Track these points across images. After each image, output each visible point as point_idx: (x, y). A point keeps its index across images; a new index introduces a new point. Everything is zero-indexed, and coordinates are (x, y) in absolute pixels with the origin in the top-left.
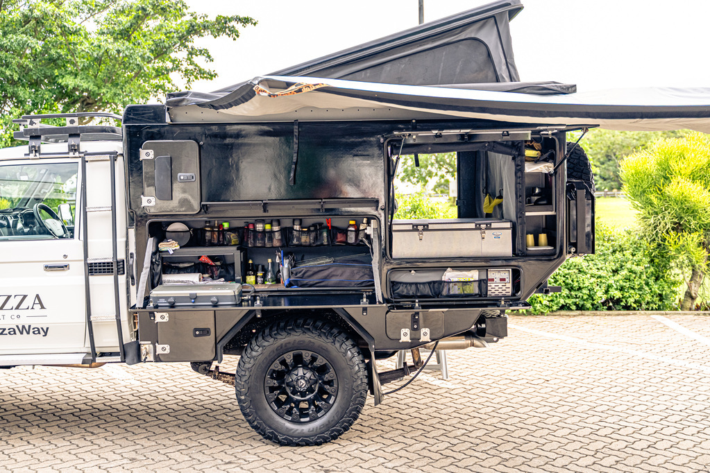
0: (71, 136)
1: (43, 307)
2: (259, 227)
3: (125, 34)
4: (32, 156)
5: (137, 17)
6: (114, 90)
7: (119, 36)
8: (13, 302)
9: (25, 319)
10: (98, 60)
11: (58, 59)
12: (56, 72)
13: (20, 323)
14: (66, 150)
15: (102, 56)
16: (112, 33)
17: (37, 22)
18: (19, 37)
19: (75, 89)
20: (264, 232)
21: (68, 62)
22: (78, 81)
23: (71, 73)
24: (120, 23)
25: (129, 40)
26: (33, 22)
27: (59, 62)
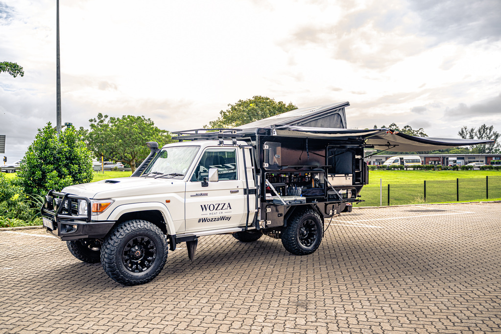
0: (233, 138)
1: (230, 208)
2: (283, 176)
4: (221, 145)
8: (220, 207)
9: (225, 213)
13: (222, 215)
14: (232, 144)
20: (284, 178)
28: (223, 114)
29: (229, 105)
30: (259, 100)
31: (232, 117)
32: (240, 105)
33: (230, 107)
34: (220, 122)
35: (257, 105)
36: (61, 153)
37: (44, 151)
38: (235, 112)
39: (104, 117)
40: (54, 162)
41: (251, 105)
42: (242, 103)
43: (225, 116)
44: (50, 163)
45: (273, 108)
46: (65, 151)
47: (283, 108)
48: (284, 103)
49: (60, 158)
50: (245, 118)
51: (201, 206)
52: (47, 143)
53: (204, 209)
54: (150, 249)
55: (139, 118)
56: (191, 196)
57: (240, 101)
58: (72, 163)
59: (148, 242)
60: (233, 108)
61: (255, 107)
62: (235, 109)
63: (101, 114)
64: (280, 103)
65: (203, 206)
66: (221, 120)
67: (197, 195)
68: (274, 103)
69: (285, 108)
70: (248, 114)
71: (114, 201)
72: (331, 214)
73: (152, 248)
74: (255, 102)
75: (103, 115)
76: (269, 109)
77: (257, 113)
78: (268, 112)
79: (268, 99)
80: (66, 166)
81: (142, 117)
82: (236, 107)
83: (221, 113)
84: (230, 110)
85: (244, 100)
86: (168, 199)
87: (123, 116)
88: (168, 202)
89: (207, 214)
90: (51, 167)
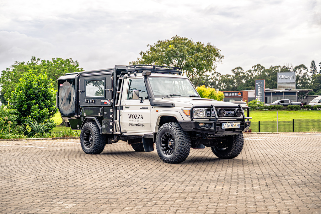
28: (143, 54)
29: (148, 46)
30: (178, 42)
31: (152, 57)
32: (159, 46)
33: (149, 47)
34: (139, 62)
35: (176, 47)
36: (40, 92)
37: (29, 90)
38: (154, 53)
39: (36, 60)
40: (35, 98)
41: (170, 46)
42: (161, 44)
43: (145, 57)
44: (33, 99)
45: (192, 48)
46: (43, 91)
47: (201, 48)
48: (202, 43)
49: (39, 95)
50: (165, 59)
52: (31, 85)
55: (68, 60)
57: (159, 41)
58: (46, 99)
60: (152, 49)
61: (174, 48)
62: (155, 50)
63: (34, 57)
64: (198, 43)
66: (140, 61)
68: (192, 44)
69: (203, 48)
70: (167, 54)
74: (174, 43)
75: (36, 58)
76: (187, 50)
77: (176, 55)
78: (187, 53)
79: (186, 39)
80: (43, 101)
81: (70, 60)
82: (155, 48)
83: (141, 54)
84: (149, 50)
85: (163, 41)
87: (53, 59)
90: (34, 101)
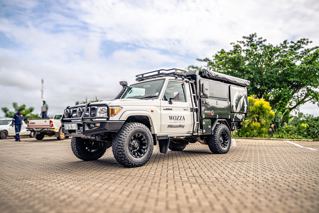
1: (184, 120)
3: (310, 63)
4: (176, 79)
5: (314, 57)
6: (306, 80)
7: (308, 64)
8: (179, 118)
9: (181, 123)
10: (301, 72)
11: (288, 74)
12: (287, 78)
14: (182, 79)
15: (302, 70)
16: (305, 63)
17: (281, 64)
18: (276, 69)
19: (294, 82)
21: (291, 74)
22: (294, 79)
23: (292, 77)
24: (308, 59)
25: (311, 64)
26: (280, 64)
27: (288, 75)
51: (169, 116)
53: (171, 119)
54: (143, 141)
56: (164, 109)
59: (142, 137)
65: (170, 117)
67: (167, 109)
71: (122, 108)
72: (234, 129)
73: (144, 140)
86: (152, 110)
88: (152, 111)
89: (173, 122)
